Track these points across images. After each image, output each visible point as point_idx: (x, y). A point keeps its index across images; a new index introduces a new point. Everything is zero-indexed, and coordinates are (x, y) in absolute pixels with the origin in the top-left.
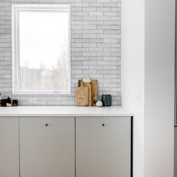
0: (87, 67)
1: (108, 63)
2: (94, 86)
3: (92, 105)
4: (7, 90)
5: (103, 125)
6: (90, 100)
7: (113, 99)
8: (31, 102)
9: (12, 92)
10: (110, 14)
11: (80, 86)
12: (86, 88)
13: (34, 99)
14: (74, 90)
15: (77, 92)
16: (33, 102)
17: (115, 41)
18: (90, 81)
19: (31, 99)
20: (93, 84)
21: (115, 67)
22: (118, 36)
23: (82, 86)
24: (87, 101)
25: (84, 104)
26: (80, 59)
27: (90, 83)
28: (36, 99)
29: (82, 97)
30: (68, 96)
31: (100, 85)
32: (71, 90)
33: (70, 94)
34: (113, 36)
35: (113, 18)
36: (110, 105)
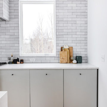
0: (66, 39)
1: (79, 36)
2: (71, 51)
3: (70, 63)
4: (16, 53)
5: (80, 74)
6: (69, 59)
7: (83, 58)
8: (31, 61)
9: (19, 55)
10: (81, 5)
11: (62, 51)
12: (66, 52)
13: (33, 59)
14: (58, 53)
15: (60, 54)
16: (33, 61)
17: (84, 22)
18: (68, 48)
19: (31, 59)
20: (70, 49)
21: (84, 39)
22: (86, 19)
23: (63, 50)
24: (67, 60)
25: (65, 62)
26: (62, 34)
27: (68, 49)
28: (34, 59)
29: (63, 57)
30: (54, 57)
31: (74, 50)
32: (56, 53)
33: (55, 55)
34: (82, 19)
35: (82, 8)
36: (81, 62)
